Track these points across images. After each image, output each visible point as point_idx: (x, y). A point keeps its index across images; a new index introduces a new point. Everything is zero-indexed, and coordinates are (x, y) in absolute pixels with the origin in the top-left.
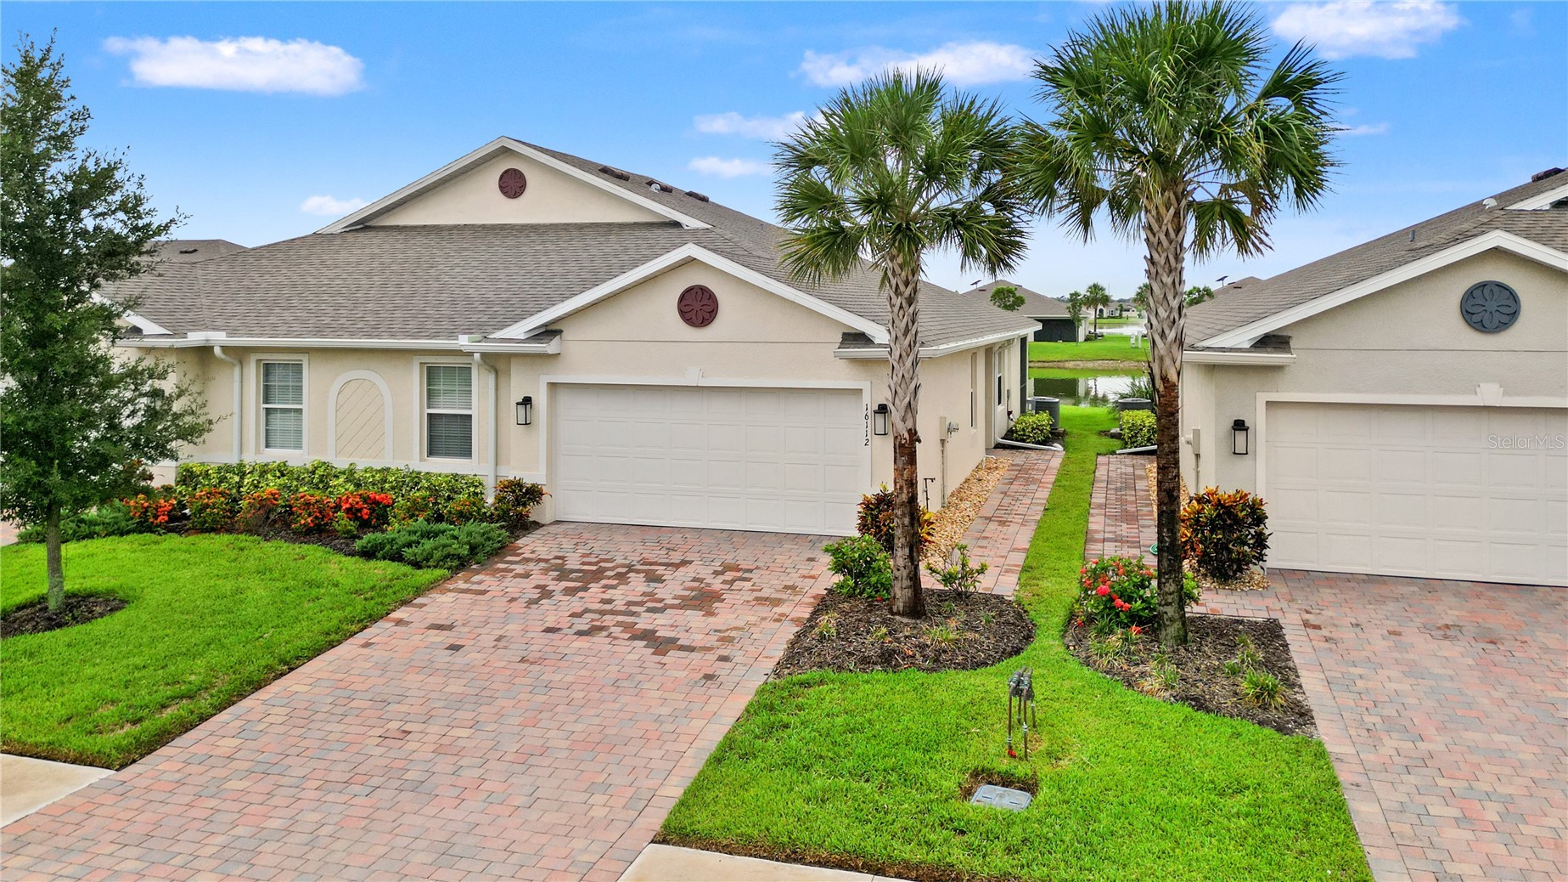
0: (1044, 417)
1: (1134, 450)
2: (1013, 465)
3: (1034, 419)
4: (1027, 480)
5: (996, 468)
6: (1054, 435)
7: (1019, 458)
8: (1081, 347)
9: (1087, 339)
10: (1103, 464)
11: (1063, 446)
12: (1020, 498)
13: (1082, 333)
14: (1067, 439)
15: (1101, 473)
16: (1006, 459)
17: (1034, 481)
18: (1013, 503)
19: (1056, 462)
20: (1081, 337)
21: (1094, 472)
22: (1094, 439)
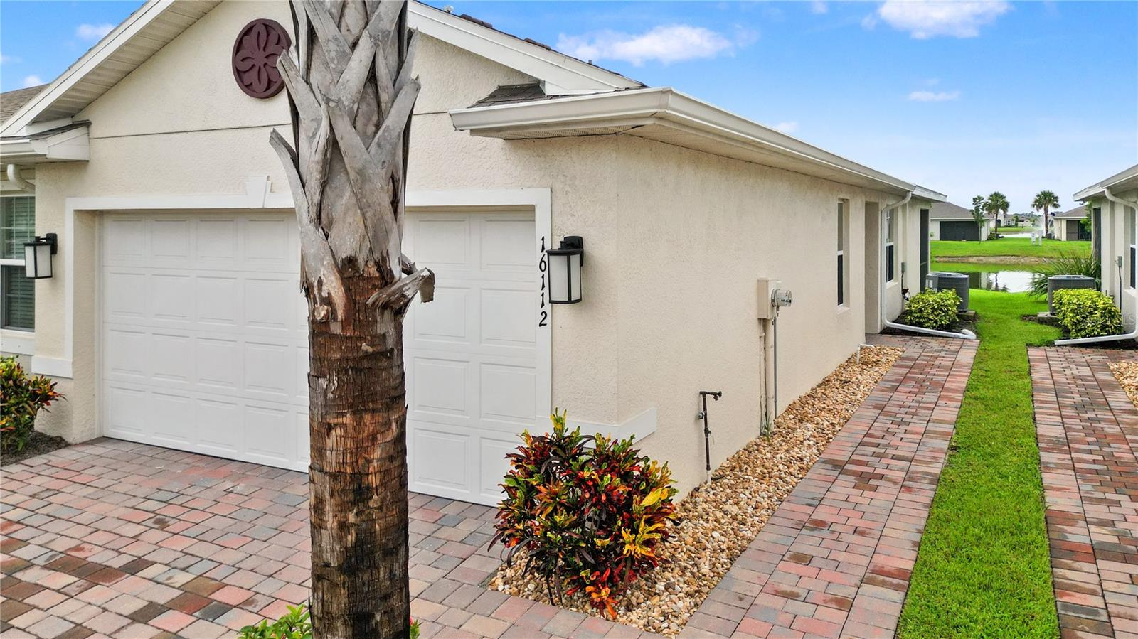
0: (950, 296)
1: (1080, 340)
2: (902, 358)
3: (935, 297)
4: (920, 383)
5: (877, 363)
6: (963, 319)
7: (912, 348)
8: (984, 244)
9: (989, 239)
10: (1040, 361)
11: (976, 333)
12: (907, 418)
13: (984, 233)
14: (979, 324)
15: (1040, 373)
16: (895, 348)
17: (934, 386)
18: (893, 428)
19: (967, 356)
20: (984, 236)
21: (1030, 374)
22: (1017, 325)
